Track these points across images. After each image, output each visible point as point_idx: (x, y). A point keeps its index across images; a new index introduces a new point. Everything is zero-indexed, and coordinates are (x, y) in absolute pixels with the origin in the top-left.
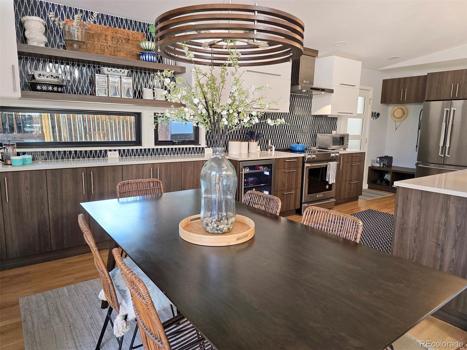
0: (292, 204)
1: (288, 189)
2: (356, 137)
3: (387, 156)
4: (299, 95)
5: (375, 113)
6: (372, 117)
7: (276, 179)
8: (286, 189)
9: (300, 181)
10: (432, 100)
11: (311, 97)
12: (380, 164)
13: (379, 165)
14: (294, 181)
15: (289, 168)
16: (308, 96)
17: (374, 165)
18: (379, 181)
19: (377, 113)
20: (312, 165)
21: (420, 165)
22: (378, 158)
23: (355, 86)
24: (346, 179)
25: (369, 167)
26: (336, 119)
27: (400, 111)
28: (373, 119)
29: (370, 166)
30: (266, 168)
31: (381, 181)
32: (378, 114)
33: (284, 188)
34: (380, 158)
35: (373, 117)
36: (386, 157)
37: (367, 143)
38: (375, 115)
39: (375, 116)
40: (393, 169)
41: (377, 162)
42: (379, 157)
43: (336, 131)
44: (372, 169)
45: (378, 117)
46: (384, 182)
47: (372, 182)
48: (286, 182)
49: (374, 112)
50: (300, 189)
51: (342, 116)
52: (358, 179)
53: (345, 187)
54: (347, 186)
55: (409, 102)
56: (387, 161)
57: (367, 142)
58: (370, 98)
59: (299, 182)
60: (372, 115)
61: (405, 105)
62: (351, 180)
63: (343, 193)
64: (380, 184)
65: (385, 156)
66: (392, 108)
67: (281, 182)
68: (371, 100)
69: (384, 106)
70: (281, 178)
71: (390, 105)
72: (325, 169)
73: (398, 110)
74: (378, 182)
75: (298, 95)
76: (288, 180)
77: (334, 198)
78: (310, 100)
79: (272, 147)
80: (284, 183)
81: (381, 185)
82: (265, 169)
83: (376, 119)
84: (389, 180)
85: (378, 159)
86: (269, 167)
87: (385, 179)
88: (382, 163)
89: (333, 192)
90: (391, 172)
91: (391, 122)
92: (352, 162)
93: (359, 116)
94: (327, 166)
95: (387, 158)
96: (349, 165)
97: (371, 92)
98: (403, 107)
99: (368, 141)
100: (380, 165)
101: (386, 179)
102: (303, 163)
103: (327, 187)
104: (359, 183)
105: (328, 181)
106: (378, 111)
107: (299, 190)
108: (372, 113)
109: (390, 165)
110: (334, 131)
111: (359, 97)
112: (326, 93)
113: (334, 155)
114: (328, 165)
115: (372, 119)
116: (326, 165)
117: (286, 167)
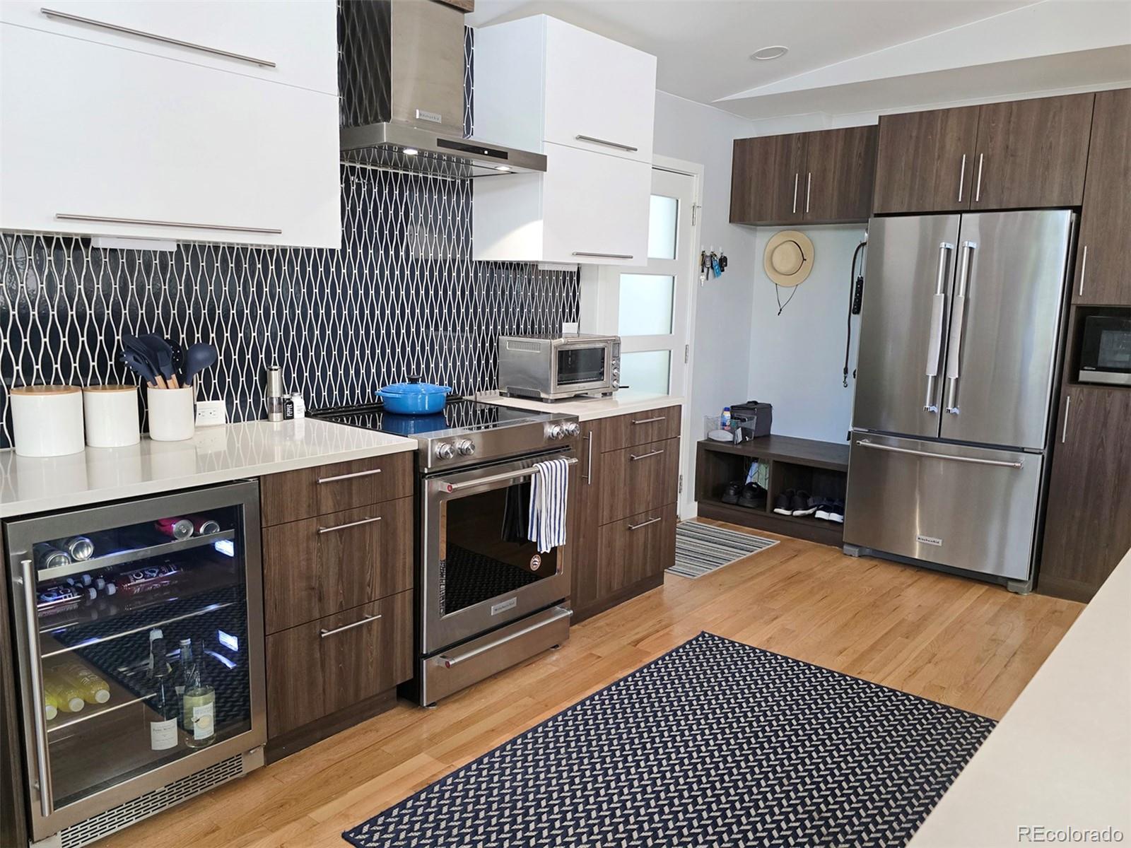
0: (371, 670)
1: (342, 609)
2: (649, 344)
3: (755, 403)
4: (411, 174)
5: (713, 256)
6: (703, 271)
7: (273, 573)
8: (332, 607)
9: (410, 560)
10: (898, 211)
11: (465, 188)
12: (733, 432)
13: (729, 437)
14: (378, 564)
15: (344, 511)
16: (454, 183)
17: (714, 436)
18: (732, 492)
19: (719, 256)
20: (454, 486)
21: (865, 443)
22: (726, 409)
23: (636, 150)
24: (611, 518)
25: (698, 442)
26: (575, 278)
27: (790, 248)
28: (707, 278)
29: (702, 438)
30: (206, 530)
31: (739, 493)
32: (721, 260)
33: (322, 609)
34: (733, 409)
35: (705, 270)
36: (752, 406)
37: (688, 361)
38: (715, 264)
39: (712, 268)
40: (776, 450)
41: (724, 424)
42: (729, 406)
43: (576, 324)
44: (707, 451)
45: (723, 271)
46: (748, 495)
47: (710, 494)
48: (332, 580)
49: (708, 254)
50: (409, 595)
51: (598, 266)
52: (657, 511)
53: (610, 544)
54: (620, 542)
55: (818, 220)
56: (755, 420)
57: (689, 359)
58: (693, 201)
59: (399, 565)
60: (703, 264)
61: (808, 230)
62: (632, 518)
63: (604, 570)
64: (735, 501)
65: (749, 402)
66: (767, 240)
67: (304, 584)
68: (697, 210)
69: (738, 231)
70: (304, 563)
71: (758, 228)
72: (522, 491)
73: (784, 245)
74: (729, 494)
75: (406, 176)
76: (341, 569)
77: (569, 602)
78: (462, 201)
79: (291, 403)
80: (321, 586)
81: (737, 504)
82: (202, 530)
83: (715, 276)
84: (764, 484)
85: (728, 415)
86: (228, 518)
87: (751, 483)
88: (739, 431)
89: (561, 581)
90: (771, 462)
91: (762, 285)
92: (632, 447)
93: (655, 267)
94: (528, 478)
95: (753, 409)
96: (623, 459)
97: (696, 183)
98: (799, 235)
99: (691, 354)
100: (734, 438)
101: (756, 484)
102: (418, 478)
103: (536, 563)
104: (664, 523)
105: (534, 540)
106: (721, 251)
107: (403, 605)
108: (703, 255)
109: (764, 437)
110: (571, 324)
111: (652, 196)
112: (515, 169)
113: (556, 430)
114: (533, 476)
115: (703, 277)
116: (525, 477)
117: (327, 505)
